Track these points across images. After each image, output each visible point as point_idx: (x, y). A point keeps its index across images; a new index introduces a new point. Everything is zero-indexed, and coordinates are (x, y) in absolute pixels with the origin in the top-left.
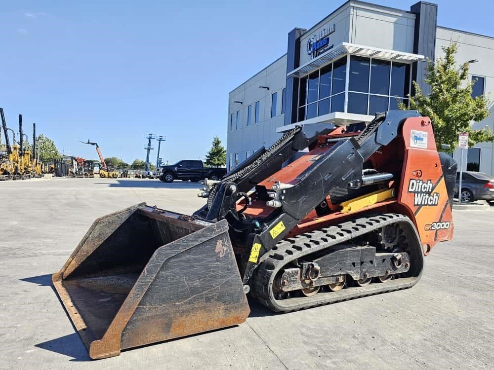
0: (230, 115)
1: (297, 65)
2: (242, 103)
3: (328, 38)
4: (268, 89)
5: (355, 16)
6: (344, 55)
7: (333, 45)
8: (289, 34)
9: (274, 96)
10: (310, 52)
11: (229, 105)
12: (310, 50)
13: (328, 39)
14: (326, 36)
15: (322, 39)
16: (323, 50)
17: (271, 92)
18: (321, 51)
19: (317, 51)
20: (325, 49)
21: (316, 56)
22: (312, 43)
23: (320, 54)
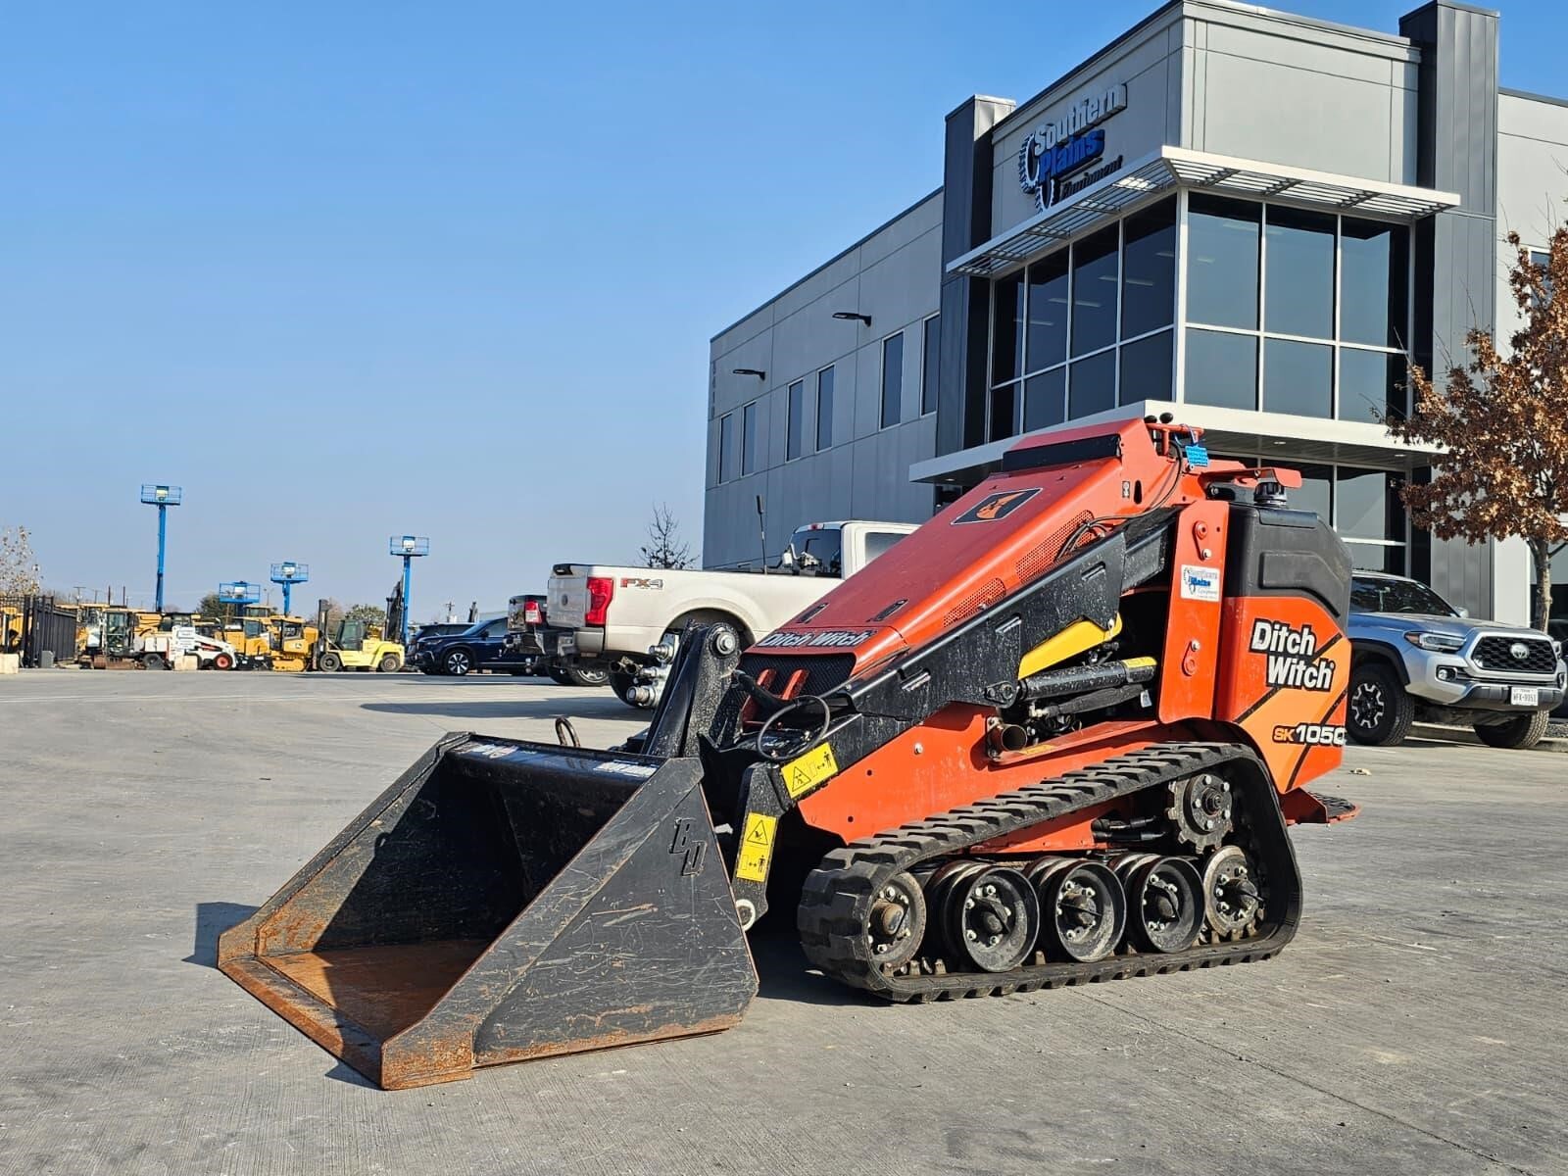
0: (718, 421)
1: (981, 231)
2: (762, 375)
3: (1102, 134)
4: (868, 320)
5: (1201, 54)
6: (1168, 194)
7: (1121, 158)
8: (948, 119)
9: (893, 347)
10: (1032, 184)
11: (713, 384)
12: (1032, 178)
13: (1100, 138)
14: (1093, 125)
15: (1077, 136)
16: (1081, 177)
17: (881, 329)
18: (1075, 180)
19: (1057, 178)
20: (1091, 171)
21: (1056, 201)
22: (1038, 151)
23: (1072, 189)
